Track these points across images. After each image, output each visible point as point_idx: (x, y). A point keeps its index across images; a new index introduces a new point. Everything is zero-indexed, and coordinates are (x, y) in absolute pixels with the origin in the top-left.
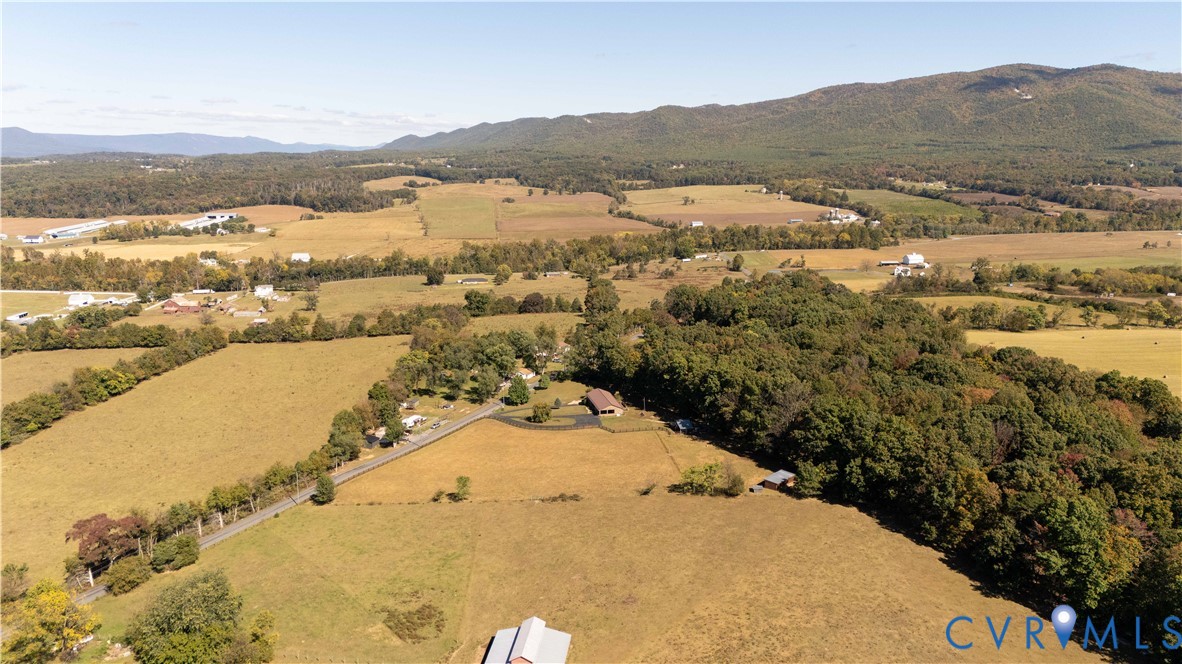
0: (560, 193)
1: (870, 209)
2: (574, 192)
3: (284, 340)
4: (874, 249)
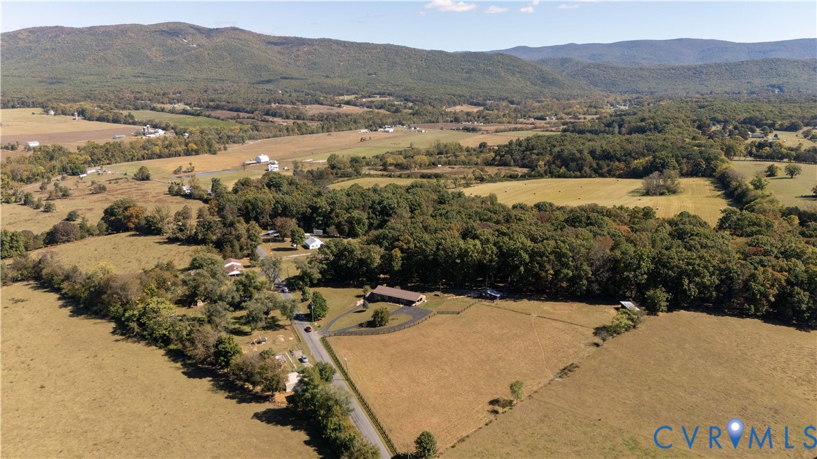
4: (215, 153)
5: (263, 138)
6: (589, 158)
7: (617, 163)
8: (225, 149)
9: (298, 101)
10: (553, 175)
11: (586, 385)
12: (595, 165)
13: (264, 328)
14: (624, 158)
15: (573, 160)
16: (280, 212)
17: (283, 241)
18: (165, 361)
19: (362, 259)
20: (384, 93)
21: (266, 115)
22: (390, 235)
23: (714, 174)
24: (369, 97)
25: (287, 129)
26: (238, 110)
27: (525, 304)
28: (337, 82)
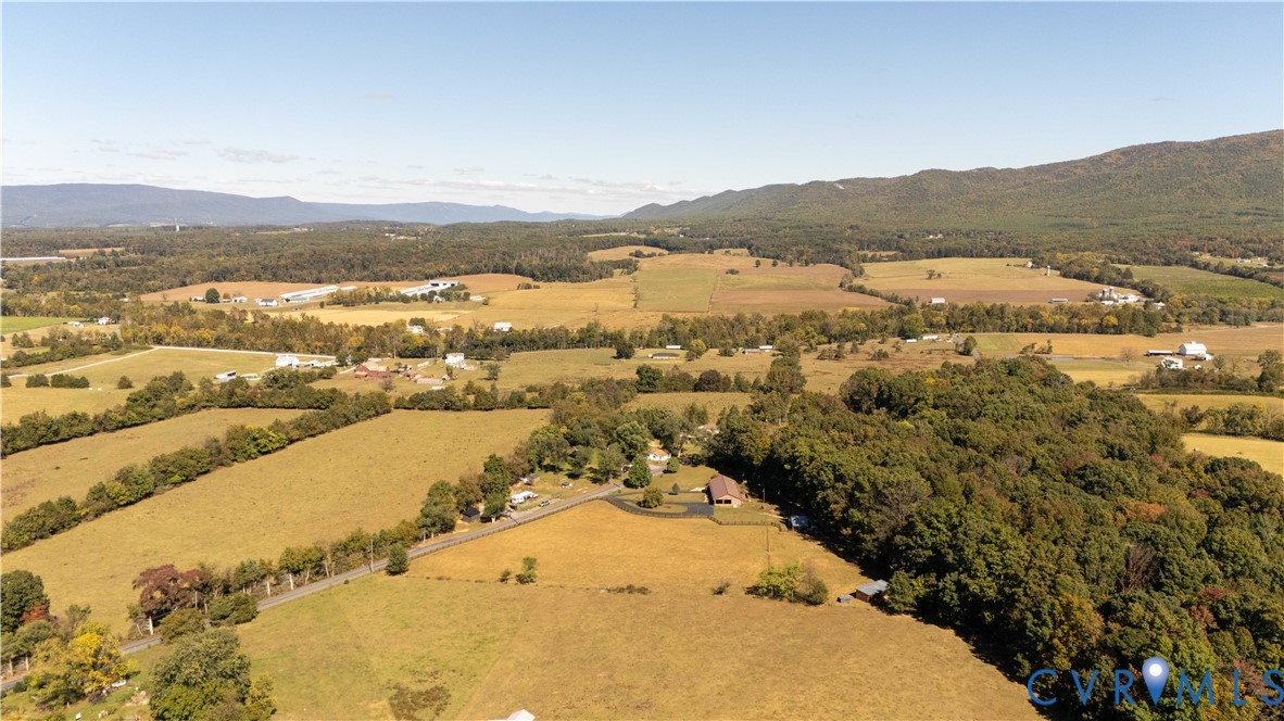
0: (791, 265)
1: (1156, 288)
2: (807, 264)
3: (447, 408)
4: (1149, 335)
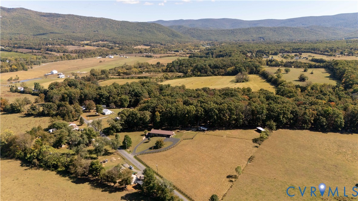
4: (26, 70)
5: (49, 62)
6: (209, 68)
7: (221, 70)
8: (32, 68)
9: (62, 44)
10: (196, 76)
11: (261, 165)
12: (212, 71)
13: (103, 155)
14: (223, 67)
15: (203, 69)
16: (83, 98)
17: (89, 112)
18: (59, 177)
19: (141, 118)
20: (103, 40)
21: (47, 51)
22: (152, 106)
23: (259, 73)
24: (97, 42)
25: (61, 57)
26: (31, 48)
27: (218, 132)
28: (79, 35)
